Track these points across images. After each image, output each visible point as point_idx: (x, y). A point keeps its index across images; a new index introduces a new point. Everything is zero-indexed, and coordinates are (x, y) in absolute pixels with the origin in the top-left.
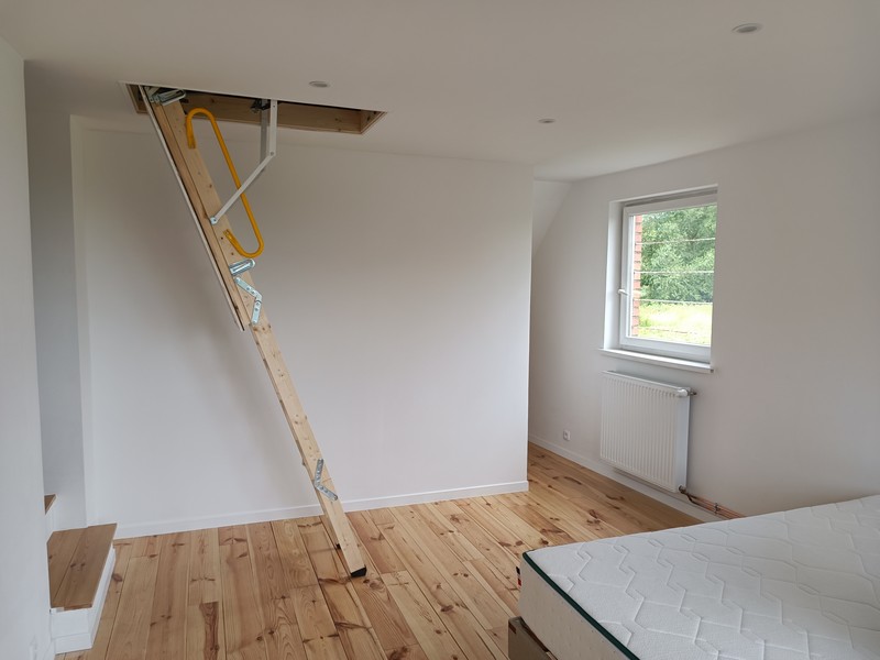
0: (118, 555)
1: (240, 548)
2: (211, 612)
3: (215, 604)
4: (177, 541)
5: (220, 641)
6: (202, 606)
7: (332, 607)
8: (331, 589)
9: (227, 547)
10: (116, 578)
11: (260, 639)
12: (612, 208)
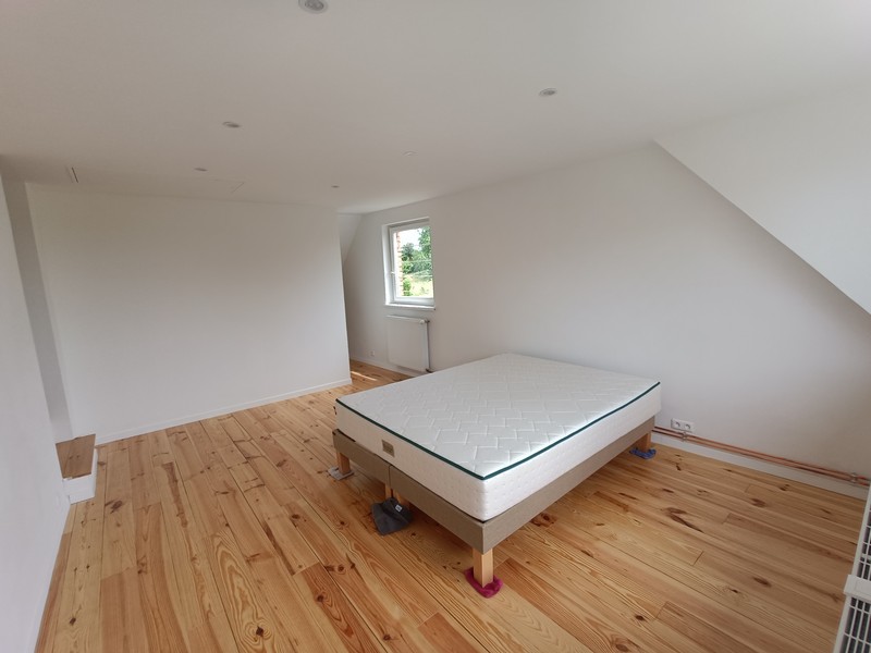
0: (99, 453)
1: (182, 436)
2: (170, 467)
3: (171, 464)
4: (139, 440)
5: (178, 477)
6: (163, 465)
7: (242, 451)
8: (241, 444)
9: (174, 437)
10: (100, 464)
11: (202, 472)
12: (384, 228)
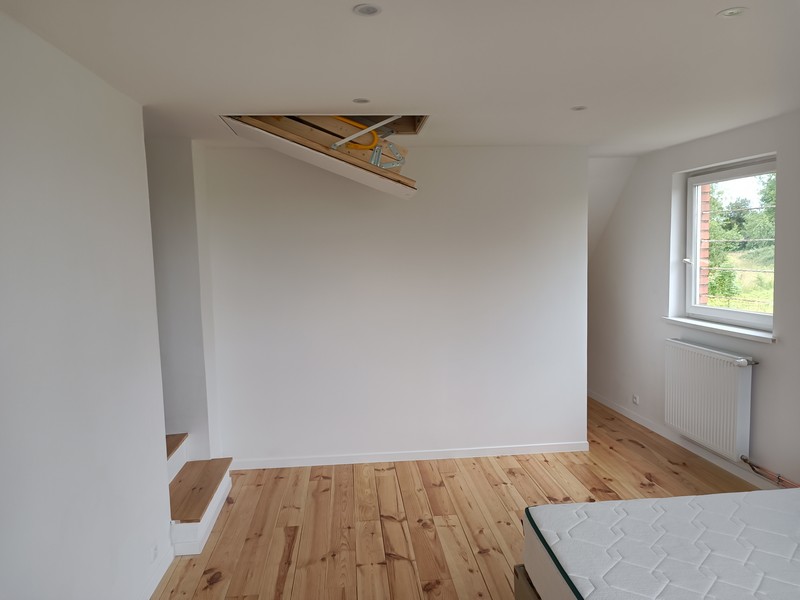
1: (325, 484)
2: (292, 533)
3: (296, 528)
4: (279, 475)
5: (294, 558)
6: (286, 528)
7: (386, 539)
8: (388, 524)
9: (316, 483)
10: (229, 501)
11: (323, 559)
12: (676, 179)
